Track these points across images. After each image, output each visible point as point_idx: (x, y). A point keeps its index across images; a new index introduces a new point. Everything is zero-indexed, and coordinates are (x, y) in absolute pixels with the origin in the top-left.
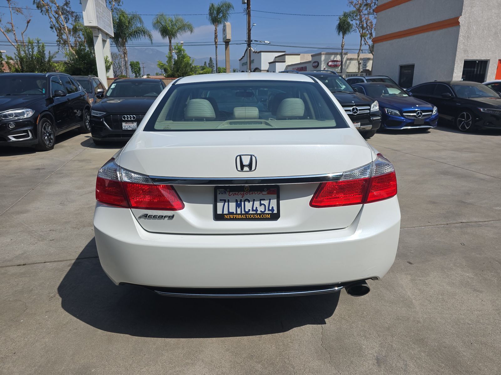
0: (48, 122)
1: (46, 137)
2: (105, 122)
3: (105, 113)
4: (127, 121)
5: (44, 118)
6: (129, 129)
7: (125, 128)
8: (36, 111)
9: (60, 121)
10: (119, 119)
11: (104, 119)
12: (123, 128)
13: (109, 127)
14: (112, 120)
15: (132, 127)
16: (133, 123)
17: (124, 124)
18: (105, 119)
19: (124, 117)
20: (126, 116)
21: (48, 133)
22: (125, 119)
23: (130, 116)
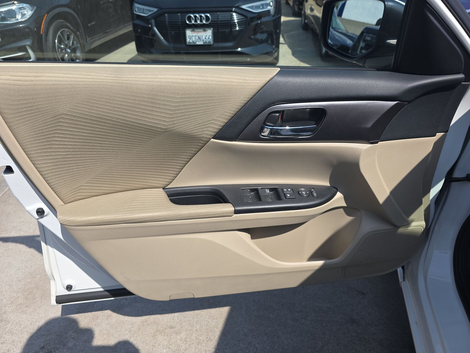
0: (67, 27)
1: (67, 55)
2: (155, 29)
3: (155, 10)
4: (194, 27)
5: (58, 21)
6: (198, 43)
7: (191, 41)
8: (37, 7)
9: (93, 23)
10: (180, 23)
11: (153, 21)
12: (188, 40)
13: (162, 38)
14: (167, 23)
15: (204, 38)
16: (205, 31)
17: (189, 32)
18: (155, 23)
19: (189, 18)
20: (192, 16)
21: (69, 48)
22: (190, 21)
23: (201, 16)
